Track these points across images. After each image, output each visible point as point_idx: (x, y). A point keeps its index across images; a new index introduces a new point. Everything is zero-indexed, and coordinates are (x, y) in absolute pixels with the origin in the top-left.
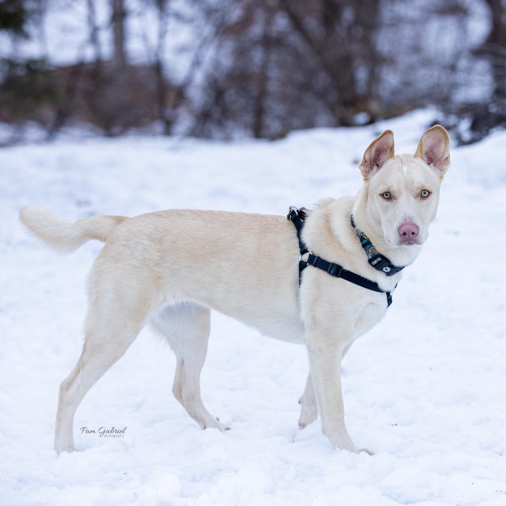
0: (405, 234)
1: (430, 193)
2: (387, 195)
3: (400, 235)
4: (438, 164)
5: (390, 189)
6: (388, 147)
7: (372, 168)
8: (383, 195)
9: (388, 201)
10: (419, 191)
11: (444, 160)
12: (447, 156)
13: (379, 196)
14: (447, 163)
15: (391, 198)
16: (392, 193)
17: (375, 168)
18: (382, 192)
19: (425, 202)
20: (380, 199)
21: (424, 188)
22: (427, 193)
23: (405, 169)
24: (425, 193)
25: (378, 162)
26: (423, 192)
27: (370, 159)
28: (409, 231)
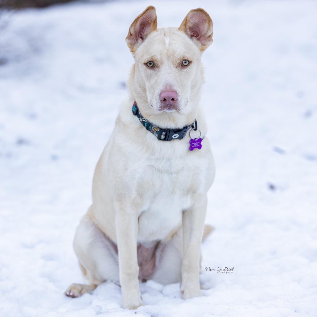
1: (190, 62)
2: (150, 64)
4: (202, 39)
5: (153, 59)
6: (151, 21)
7: (137, 40)
8: (147, 64)
9: (151, 69)
10: (180, 61)
11: (208, 37)
12: (209, 34)
13: (143, 65)
14: (210, 40)
15: (154, 67)
16: (155, 62)
17: (140, 40)
18: (146, 61)
19: (185, 70)
20: (145, 67)
21: (184, 58)
22: (188, 63)
23: (167, 41)
24: (185, 62)
25: (143, 35)
26: (184, 61)
27: (135, 32)
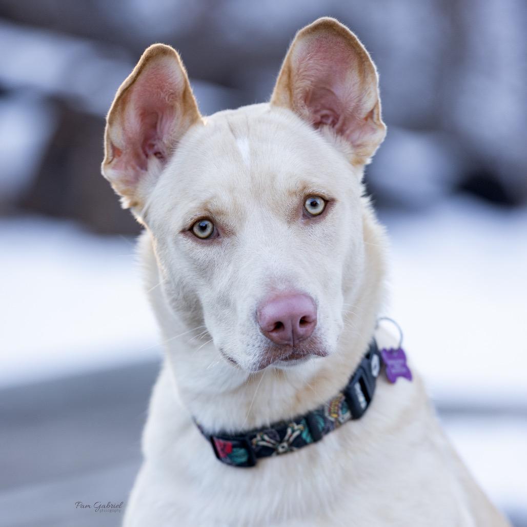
0: (278, 325)
1: (328, 202)
2: (203, 229)
3: (266, 332)
4: (351, 129)
6: (173, 95)
7: (143, 166)
8: (191, 229)
9: (209, 245)
10: (296, 201)
11: (366, 119)
12: (368, 107)
13: (181, 237)
14: (375, 127)
15: (218, 235)
16: (218, 219)
17: (154, 163)
18: (189, 222)
19: (319, 229)
20: (188, 243)
21: (309, 191)
22: (321, 204)
23: (243, 146)
24: (314, 205)
25: (159, 146)
26: (308, 203)
27: (130, 142)
28: (292, 317)
